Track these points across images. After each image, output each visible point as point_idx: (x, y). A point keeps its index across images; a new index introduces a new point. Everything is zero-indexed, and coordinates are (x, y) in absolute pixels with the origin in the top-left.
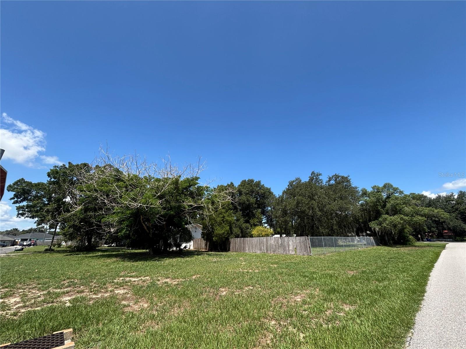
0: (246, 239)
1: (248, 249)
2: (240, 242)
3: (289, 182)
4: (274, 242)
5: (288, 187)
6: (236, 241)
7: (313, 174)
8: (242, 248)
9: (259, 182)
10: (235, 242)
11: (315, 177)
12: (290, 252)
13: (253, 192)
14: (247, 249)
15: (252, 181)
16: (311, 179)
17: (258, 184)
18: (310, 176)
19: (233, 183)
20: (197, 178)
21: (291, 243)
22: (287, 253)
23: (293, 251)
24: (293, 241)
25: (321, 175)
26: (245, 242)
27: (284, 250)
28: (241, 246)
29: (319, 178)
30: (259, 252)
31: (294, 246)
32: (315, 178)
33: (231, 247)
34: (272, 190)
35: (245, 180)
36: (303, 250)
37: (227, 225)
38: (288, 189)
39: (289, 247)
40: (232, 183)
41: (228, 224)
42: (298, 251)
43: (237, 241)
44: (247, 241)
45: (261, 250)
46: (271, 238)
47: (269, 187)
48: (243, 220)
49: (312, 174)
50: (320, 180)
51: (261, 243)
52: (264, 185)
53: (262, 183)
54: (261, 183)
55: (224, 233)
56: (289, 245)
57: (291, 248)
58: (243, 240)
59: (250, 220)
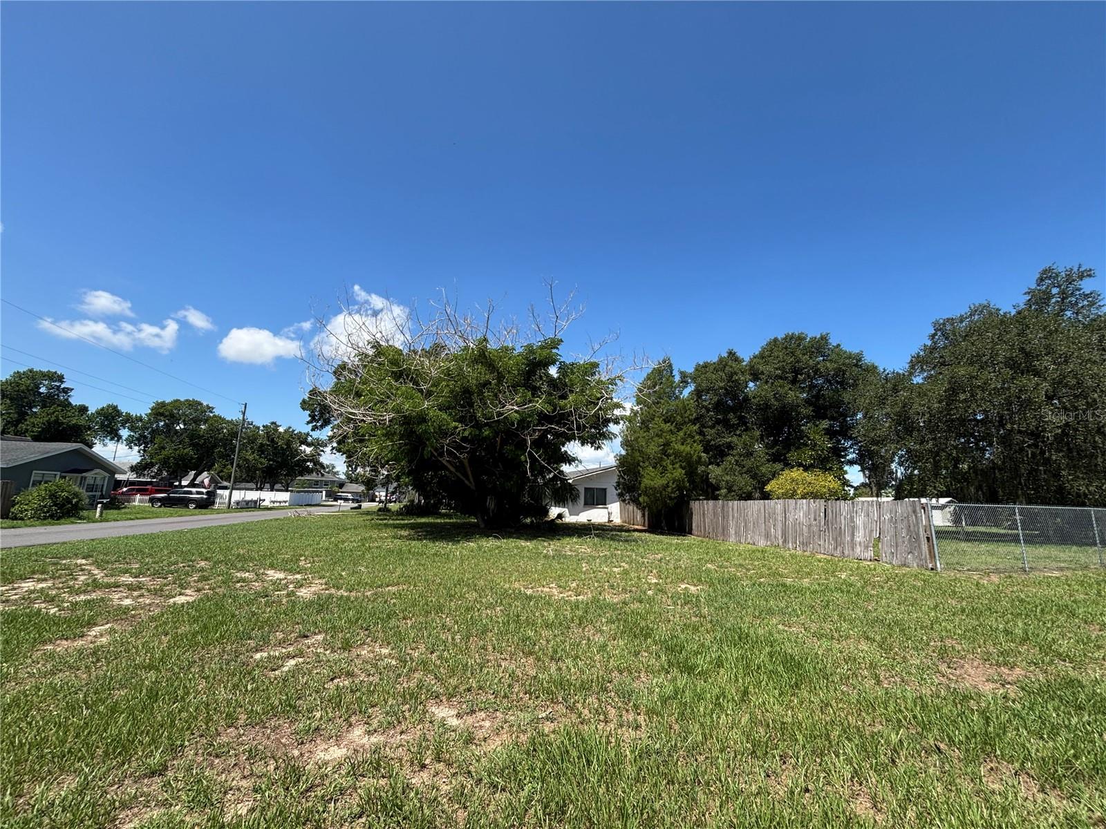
0: (730, 503)
1: (736, 533)
2: (714, 513)
3: (935, 324)
4: (807, 514)
5: (929, 343)
6: (704, 507)
7: (1050, 278)
8: (720, 529)
9: (824, 338)
10: (702, 510)
11: (1059, 286)
12: (858, 550)
13: (797, 372)
14: (732, 532)
15: (800, 338)
16: (1039, 299)
17: (820, 346)
18: (1033, 286)
19: (735, 350)
20: (555, 343)
21: (860, 521)
22: (846, 552)
23: (867, 547)
24: (871, 514)
25: (1090, 276)
26: (728, 512)
27: (838, 543)
28: (717, 523)
29: (1079, 290)
30: (762, 543)
31: (872, 531)
32: (1055, 291)
33: (694, 525)
34: (868, 359)
35: (776, 340)
36: (902, 548)
37: (677, 465)
38: (933, 349)
39: (853, 535)
40: (731, 354)
41: (680, 461)
42: (885, 549)
43: (708, 509)
44: (733, 509)
45: (767, 536)
46: (796, 503)
47: (855, 351)
48: (767, 454)
49: (1042, 280)
50: (1086, 296)
51: (769, 516)
52: (839, 345)
53: (833, 342)
54: (830, 341)
55: (667, 486)
56: (853, 530)
57: (860, 536)
58: (723, 506)
59: (788, 452)
